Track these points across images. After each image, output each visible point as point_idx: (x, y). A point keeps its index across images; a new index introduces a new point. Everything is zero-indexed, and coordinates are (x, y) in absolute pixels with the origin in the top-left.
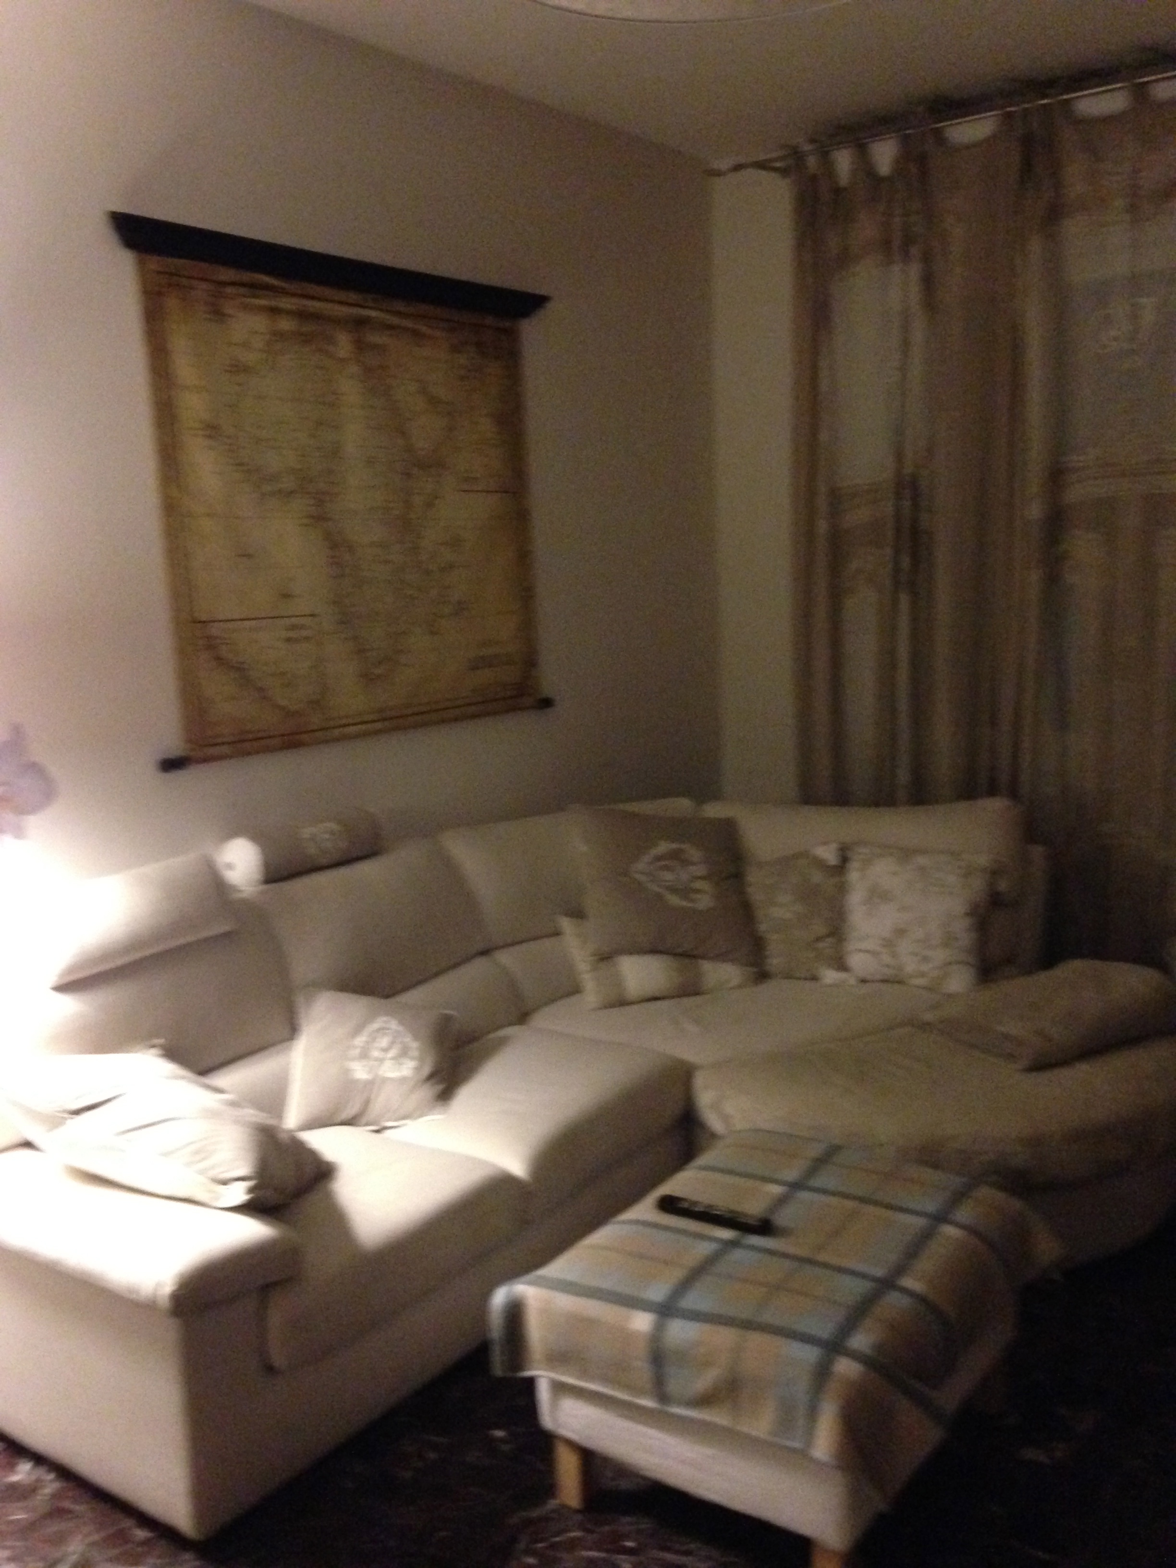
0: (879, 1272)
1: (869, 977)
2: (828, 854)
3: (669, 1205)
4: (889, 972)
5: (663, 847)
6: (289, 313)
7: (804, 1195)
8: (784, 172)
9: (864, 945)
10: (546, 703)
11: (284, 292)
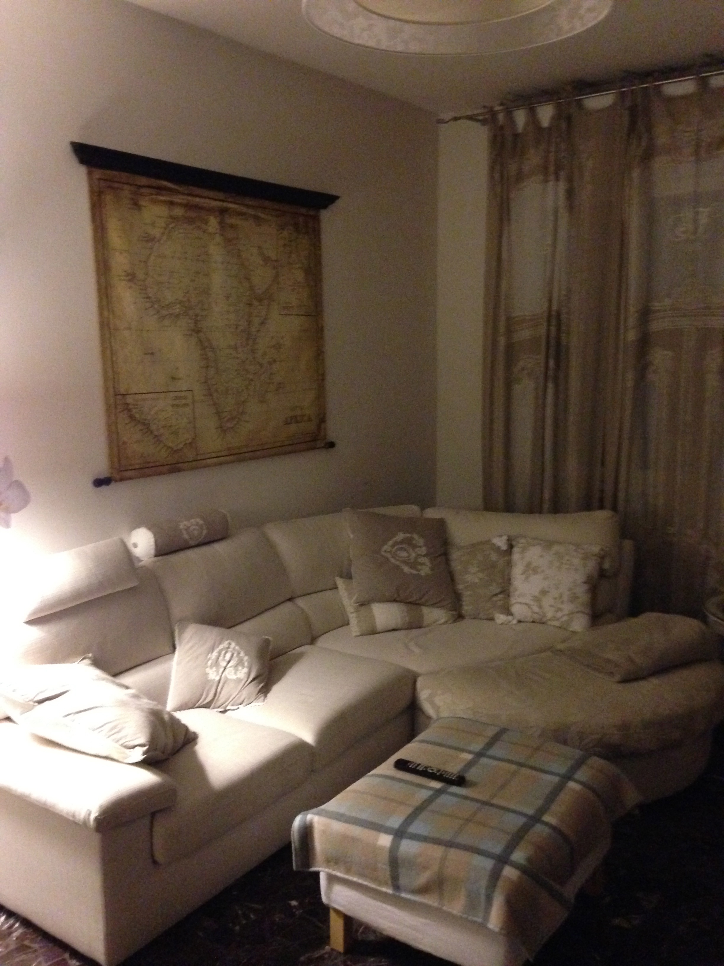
0: (530, 811)
1: (523, 620)
2: (501, 543)
3: (401, 765)
4: (536, 617)
5: (401, 536)
6: (180, 204)
7: (484, 761)
8: (484, 122)
9: (521, 600)
10: (332, 445)
11: (177, 192)
